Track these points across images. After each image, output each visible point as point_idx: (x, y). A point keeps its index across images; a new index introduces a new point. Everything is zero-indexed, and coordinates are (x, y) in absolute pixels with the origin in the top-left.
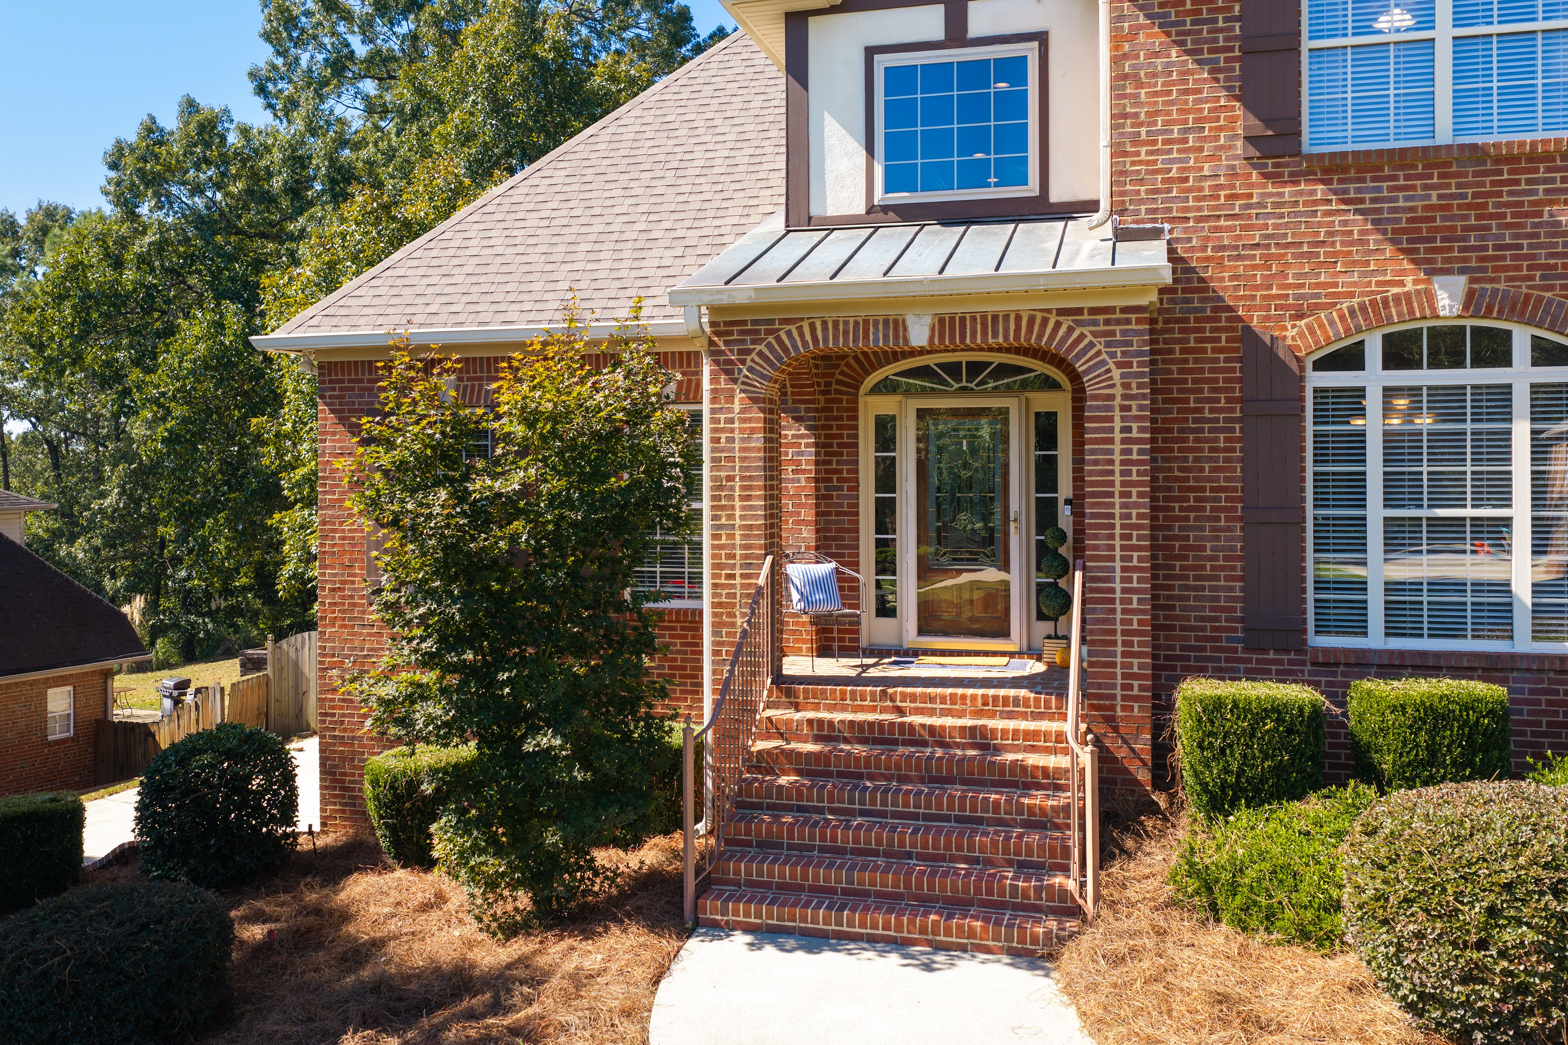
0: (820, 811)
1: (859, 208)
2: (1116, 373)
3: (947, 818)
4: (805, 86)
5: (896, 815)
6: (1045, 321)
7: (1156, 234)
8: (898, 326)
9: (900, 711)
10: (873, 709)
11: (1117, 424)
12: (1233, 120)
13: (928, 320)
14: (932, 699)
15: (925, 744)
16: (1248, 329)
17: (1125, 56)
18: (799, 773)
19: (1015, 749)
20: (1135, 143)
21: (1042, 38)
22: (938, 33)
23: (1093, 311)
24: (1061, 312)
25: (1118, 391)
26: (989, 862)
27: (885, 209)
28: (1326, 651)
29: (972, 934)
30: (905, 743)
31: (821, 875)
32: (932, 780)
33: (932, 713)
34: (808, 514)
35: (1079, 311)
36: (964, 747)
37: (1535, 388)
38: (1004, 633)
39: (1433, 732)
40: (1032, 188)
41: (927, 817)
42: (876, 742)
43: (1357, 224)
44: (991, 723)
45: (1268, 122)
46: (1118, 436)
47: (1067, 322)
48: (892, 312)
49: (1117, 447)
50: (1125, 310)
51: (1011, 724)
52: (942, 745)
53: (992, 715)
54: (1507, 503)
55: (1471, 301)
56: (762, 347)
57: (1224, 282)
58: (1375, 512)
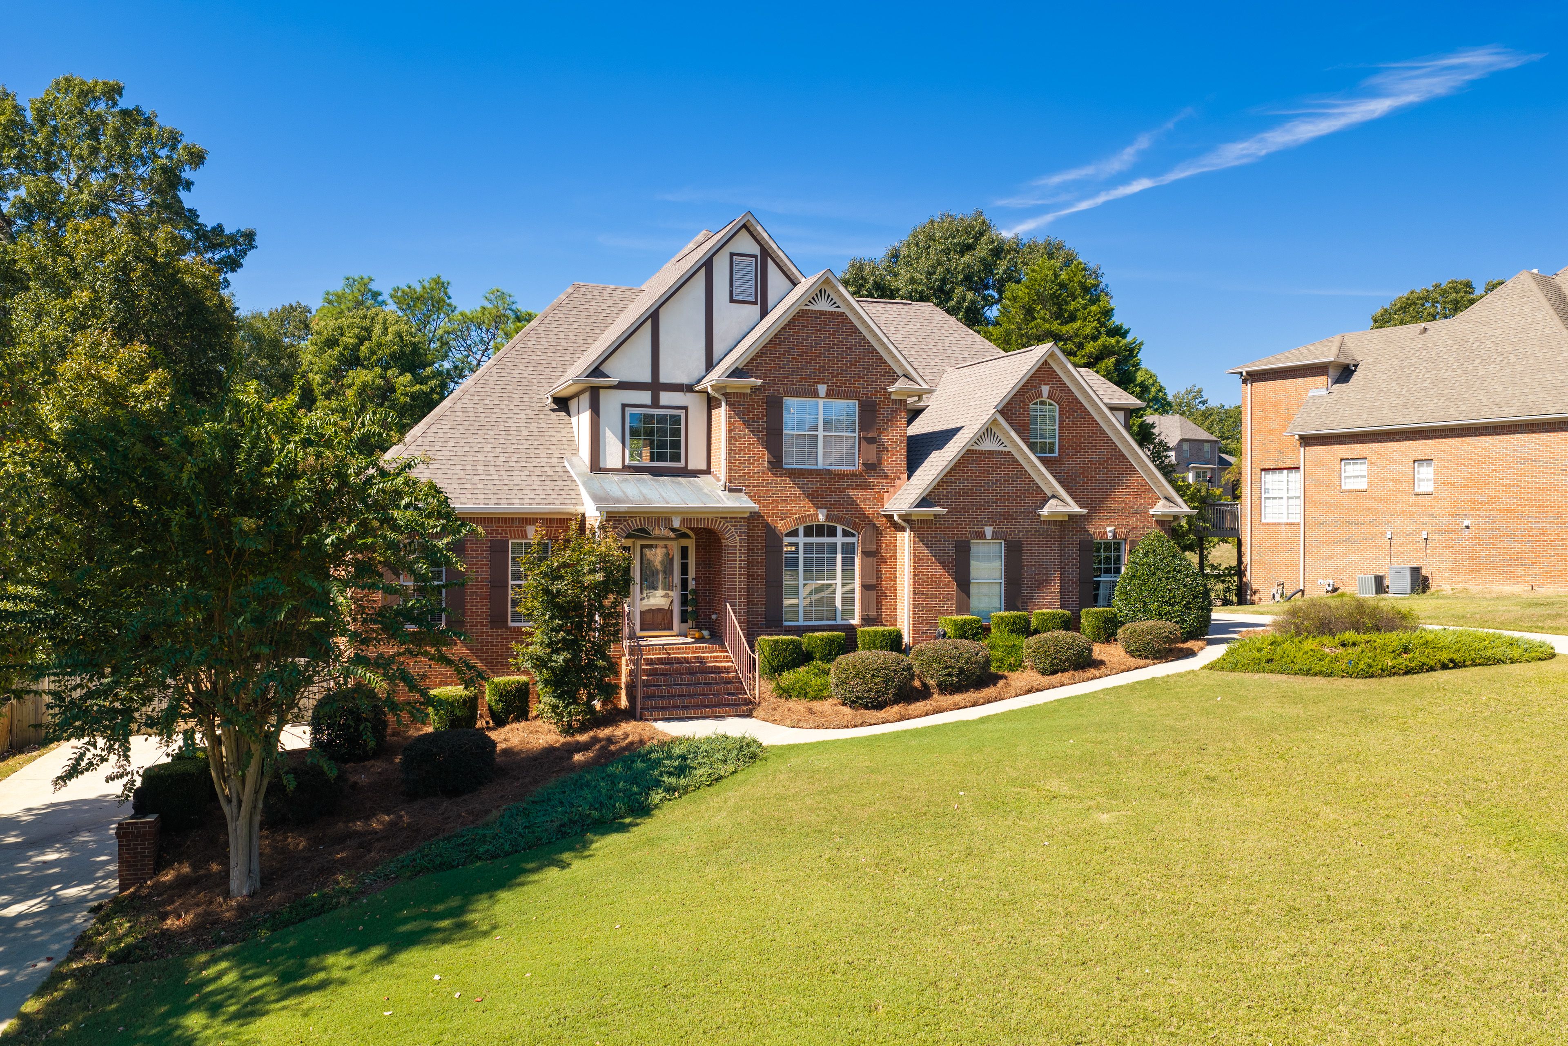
0: (661, 686)
1: (620, 466)
2: (738, 538)
3: (700, 684)
4: (599, 416)
5: (685, 684)
6: (716, 521)
7: (741, 491)
8: (669, 520)
9: (669, 654)
10: (659, 654)
11: (738, 555)
12: (764, 455)
13: (679, 519)
14: (679, 649)
15: (682, 663)
16: (767, 523)
17: (732, 430)
18: (647, 675)
19: (711, 662)
20: (735, 460)
21: (686, 408)
22: (647, 402)
23: (731, 518)
24: (721, 518)
25: (738, 544)
26: (719, 694)
27: (629, 467)
28: (792, 626)
29: (726, 712)
30: (676, 663)
31: (674, 702)
32: (691, 673)
33: (679, 653)
35: (726, 518)
36: (695, 663)
37: (843, 544)
38: (671, 629)
40: (682, 464)
41: (695, 684)
42: (667, 664)
43: (799, 492)
44: (703, 655)
45: (774, 457)
46: (738, 559)
47: (723, 521)
48: (668, 516)
49: (738, 562)
50: (741, 518)
51: (709, 655)
52: (688, 663)
53: (693, 653)
54: (835, 579)
55: (827, 517)
56: (622, 526)
57: (760, 507)
58: (801, 582)
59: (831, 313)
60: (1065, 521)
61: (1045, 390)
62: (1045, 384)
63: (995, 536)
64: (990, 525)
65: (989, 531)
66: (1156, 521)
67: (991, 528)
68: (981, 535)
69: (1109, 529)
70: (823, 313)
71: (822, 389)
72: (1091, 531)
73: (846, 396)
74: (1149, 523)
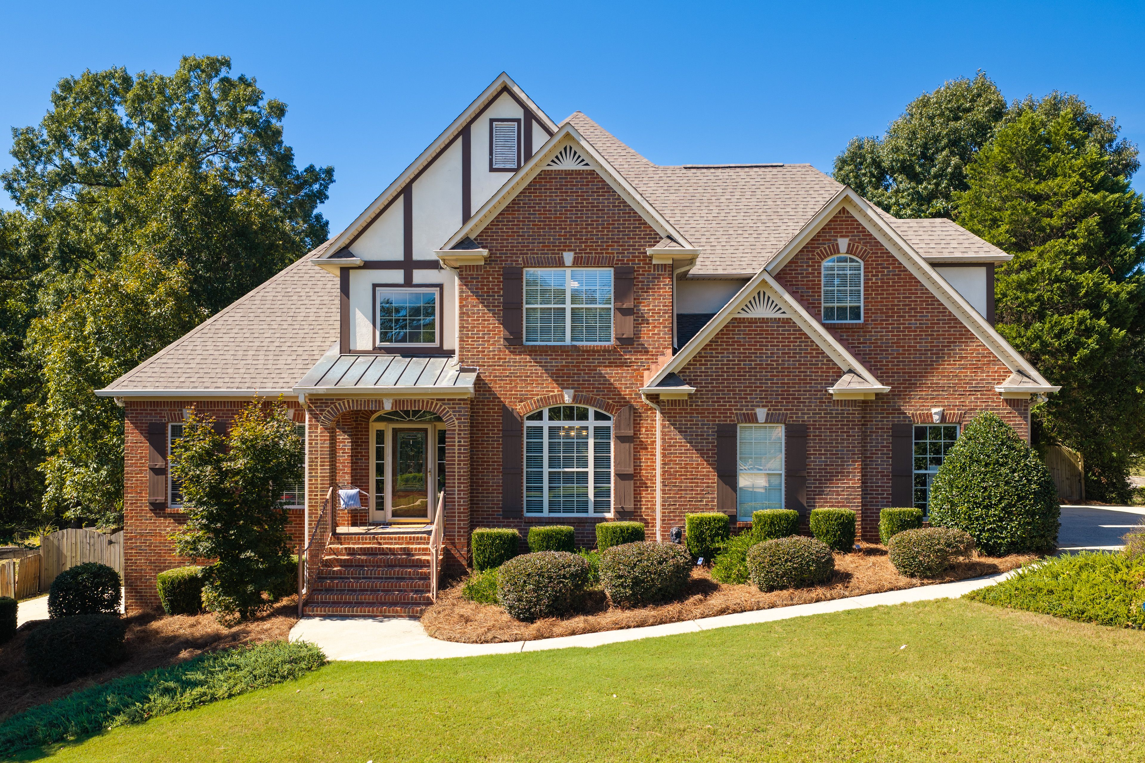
1: (370, 348)
2: (456, 422)
3: (393, 578)
4: (348, 297)
6: (432, 403)
7: (474, 370)
8: (380, 403)
9: (380, 544)
10: (370, 543)
11: (457, 440)
12: (500, 331)
13: (391, 401)
14: (391, 539)
15: (388, 554)
16: (504, 405)
17: (464, 306)
18: (341, 566)
19: (419, 555)
20: (467, 338)
21: (441, 286)
22: (401, 281)
23: (449, 400)
24: (438, 400)
25: (457, 428)
26: (405, 591)
27: (380, 349)
28: (529, 518)
30: (381, 554)
31: (347, 598)
32: (389, 566)
33: (391, 544)
34: (348, 470)
35: (444, 400)
36: (401, 555)
37: (596, 428)
38: (425, 516)
39: (548, 542)
40: (437, 344)
41: (386, 578)
42: (370, 554)
43: (540, 370)
44: (411, 546)
45: (511, 333)
46: (457, 444)
47: (440, 403)
48: (378, 398)
49: (456, 448)
50: (460, 400)
51: (418, 546)
52: (394, 554)
53: (413, 544)
54: (586, 466)
55: (575, 399)
56: (329, 409)
57: (497, 388)
58: (546, 470)
59: (578, 173)
60: (872, 401)
61: (843, 243)
62: (842, 236)
63: (770, 419)
64: (763, 406)
65: (761, 413)
66: (1006, 400)
67: (766, 410)
68: (752, 418)
69: (934, 410)
70: (569, 173)
71: (568, 257)
72: (909, 413)
73: (598, 263)
74: (993, 402)
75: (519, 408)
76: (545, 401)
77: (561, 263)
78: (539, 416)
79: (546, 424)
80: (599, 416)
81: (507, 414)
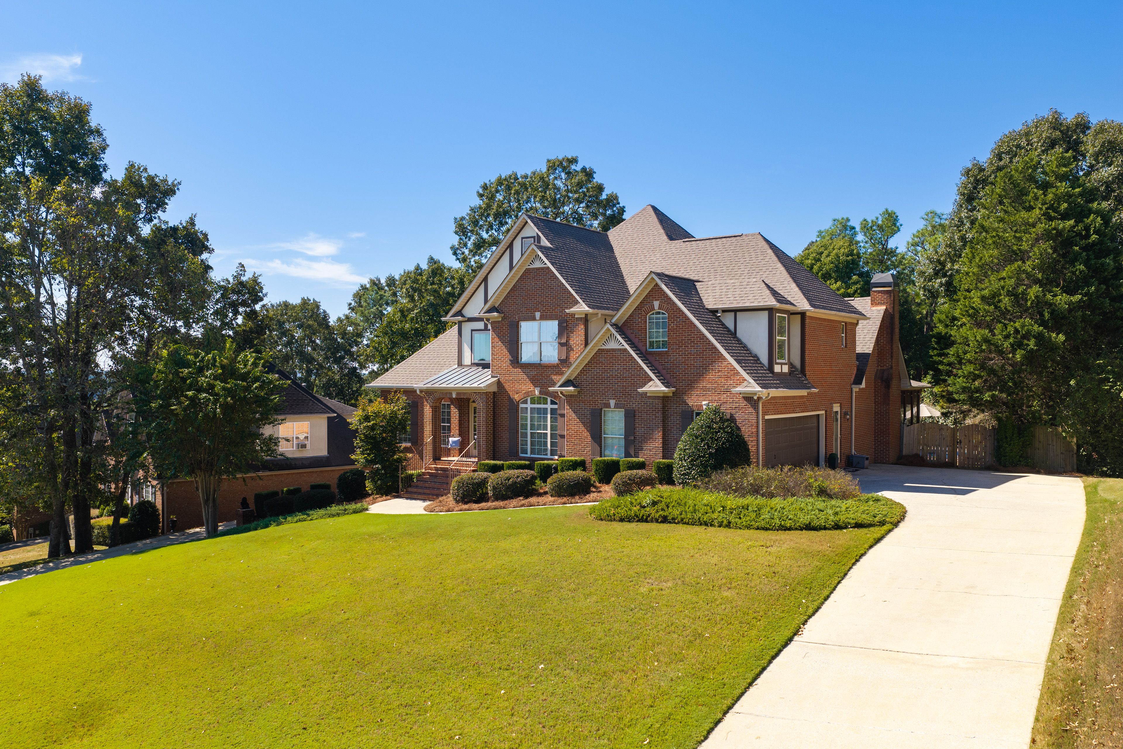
0: (428, 481)
1: (470, 363)
2: (481, 404)
4: (461, 337)
6: (471, 395)
7: (497, 377)
8: (451, 394)
11: (481, 412)
12: (508, 356)
13: (455, 393)
16: (510, 396)
17: (493, 342)
18: (428, 475)
20: (494, 359)
22: (483, 328)
23: (478, 393)
24: (474, 393)
25: (481, 407)
27: (474, 364)
34: (457, 428)
37: (547, 409)
43: (525, 377)
45: (514, 357)
46: (481, 415)
49: (481, 417)
50: (483, 393)
53: (463, 467)
54: (547, 430)
55: (541, 392)
56: (432, 397)
57: (507, 386)
58: (529, 431)
59: (542, 268)
60: (671, 397)
61: (656, 304)
62: (656, 300)
63: (617, 406)
64: (614, 399)
65: (612, 402)
66: (744, 397)
67: (614, 401)
68: (608, 406)
69: (704, 403)
70: (538, 269)
71: (538, 315)
72: (690, 404)
73: (551, 318)
74: (736, 398)
75: (516, 397)
76: (527, 394)
77: (534, 319)
78: (526, 402)
79: (529, 406)
80: (553, 403)
81: (510, 400)
